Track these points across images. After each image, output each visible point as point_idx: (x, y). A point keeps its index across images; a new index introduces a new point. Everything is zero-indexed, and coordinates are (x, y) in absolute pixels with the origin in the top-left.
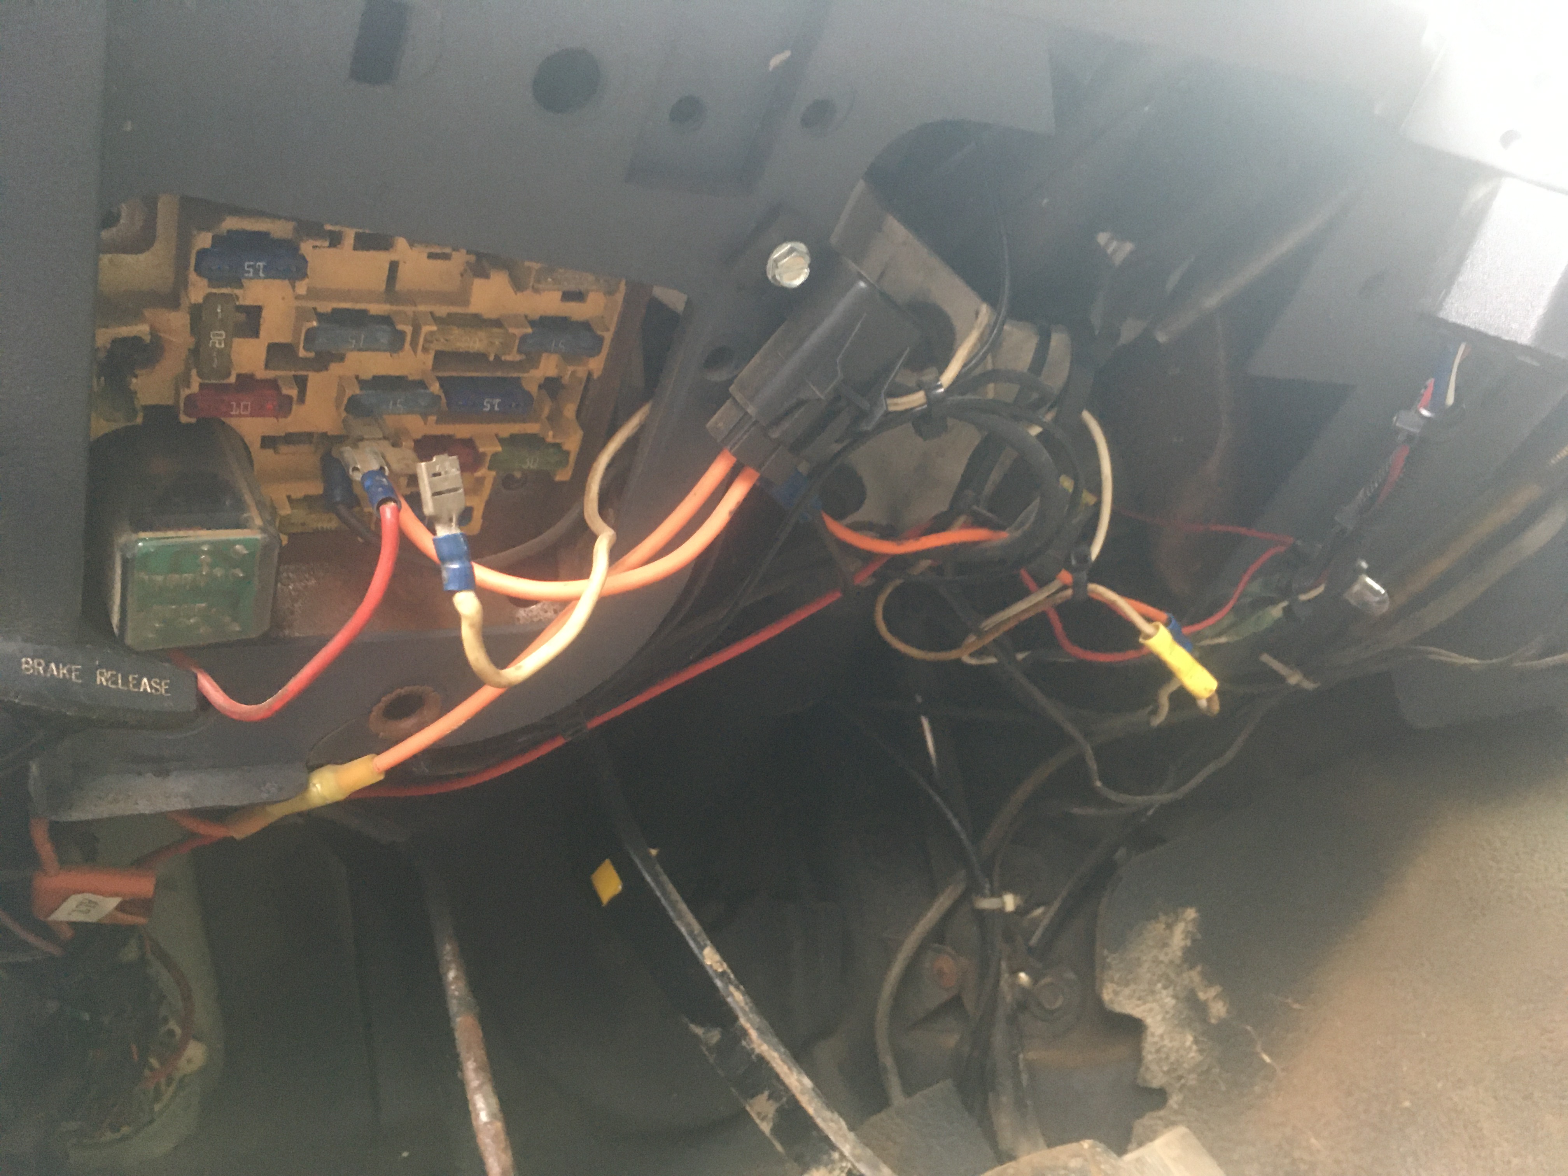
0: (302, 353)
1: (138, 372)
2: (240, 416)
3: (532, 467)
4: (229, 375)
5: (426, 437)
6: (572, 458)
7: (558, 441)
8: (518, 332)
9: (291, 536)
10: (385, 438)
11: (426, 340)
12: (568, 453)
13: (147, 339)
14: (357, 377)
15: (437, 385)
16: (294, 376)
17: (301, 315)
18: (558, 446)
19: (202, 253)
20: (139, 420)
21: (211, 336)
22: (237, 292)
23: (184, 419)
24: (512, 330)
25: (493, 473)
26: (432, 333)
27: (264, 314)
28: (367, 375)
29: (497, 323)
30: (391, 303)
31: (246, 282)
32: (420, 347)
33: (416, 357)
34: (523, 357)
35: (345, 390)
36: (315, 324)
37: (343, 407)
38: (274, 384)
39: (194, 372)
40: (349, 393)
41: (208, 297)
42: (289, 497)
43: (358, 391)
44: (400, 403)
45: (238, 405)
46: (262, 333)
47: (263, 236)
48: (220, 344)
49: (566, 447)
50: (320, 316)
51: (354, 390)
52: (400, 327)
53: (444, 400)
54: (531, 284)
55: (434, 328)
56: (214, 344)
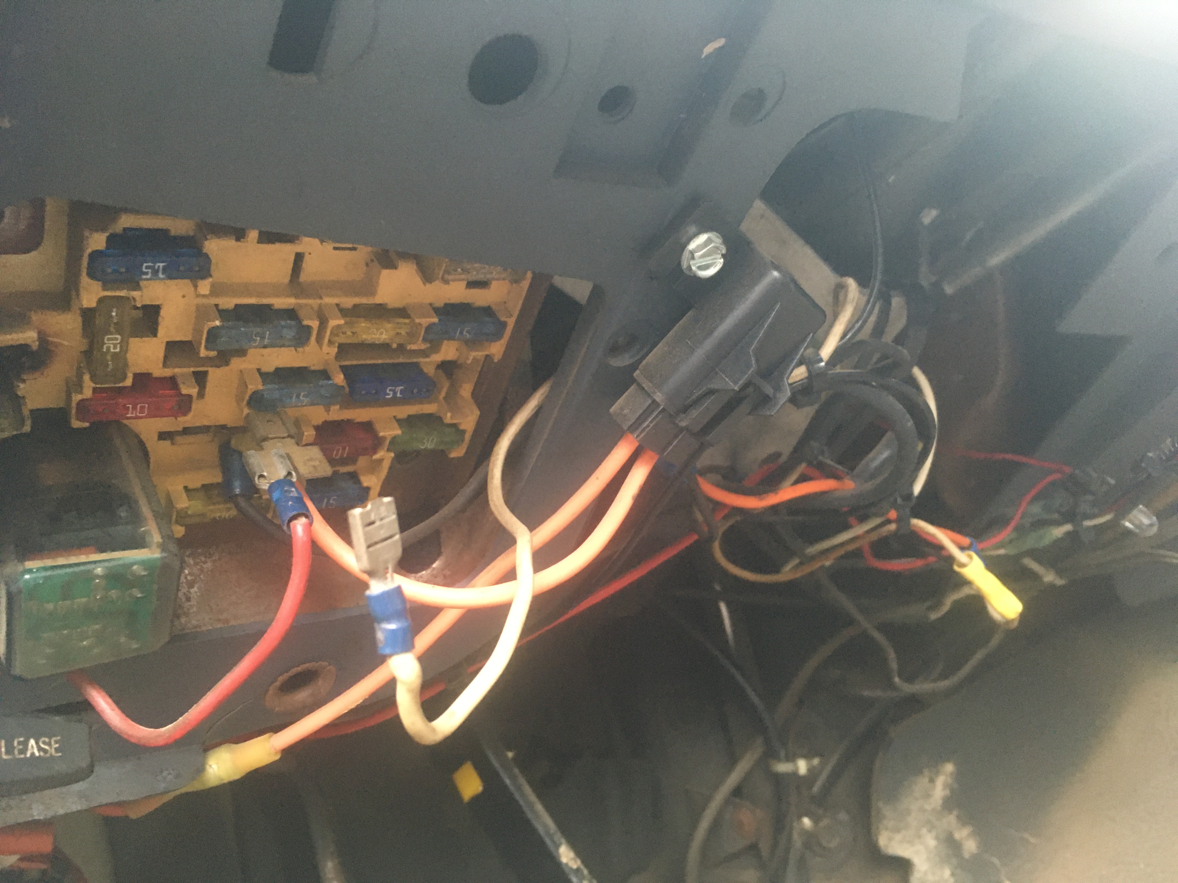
0: (203, 353)
1: (25, 377)
2: (137, 418)
3: (429, 447)
4: (125, 378)
5: (326, 423)
6: (468, 436)
7: (455, 422)
8: (425, 322)
9: (188, 527)
10: (290, 436)
11: (331, 333)
12: (464, 432)
13: (35, 346)
14: (259, 370)
15: (342, 376)
16: (193, 372)
17: (203, 313)
18: (454, 426)
19: (95, 255)
20: (27, 428)
21: (106, 341)
22: (135, 294)
23: (76, 424)
24: (417, 321)
25: (392, 455)
26: (339, 326)
27: (163, 313)
28: (269, 368)
29: (402, 312)
30: (296, 297)
31: (142, 283)
32: (326, 340)
33: (321, 349)
34: (428, 345)
35: (246, 386)
36: (218, 323)
37: (245, 402)
38: (172, 382)
39: (87, 377)
40: (251, 388)
41: (101, 301)
42: (186, 488)
43: (260, 387)
44: (304, 396)
45: (134, 408)
46: (161, 332)
47: (164, 233)
48: (115, 348)
49: (462, 427)
50: (223, 313)
51: (256, 385)
52: (306, 322)
53: (347, 389)
54: (440, 276)
55: (342, 322)
56: (108, 348)
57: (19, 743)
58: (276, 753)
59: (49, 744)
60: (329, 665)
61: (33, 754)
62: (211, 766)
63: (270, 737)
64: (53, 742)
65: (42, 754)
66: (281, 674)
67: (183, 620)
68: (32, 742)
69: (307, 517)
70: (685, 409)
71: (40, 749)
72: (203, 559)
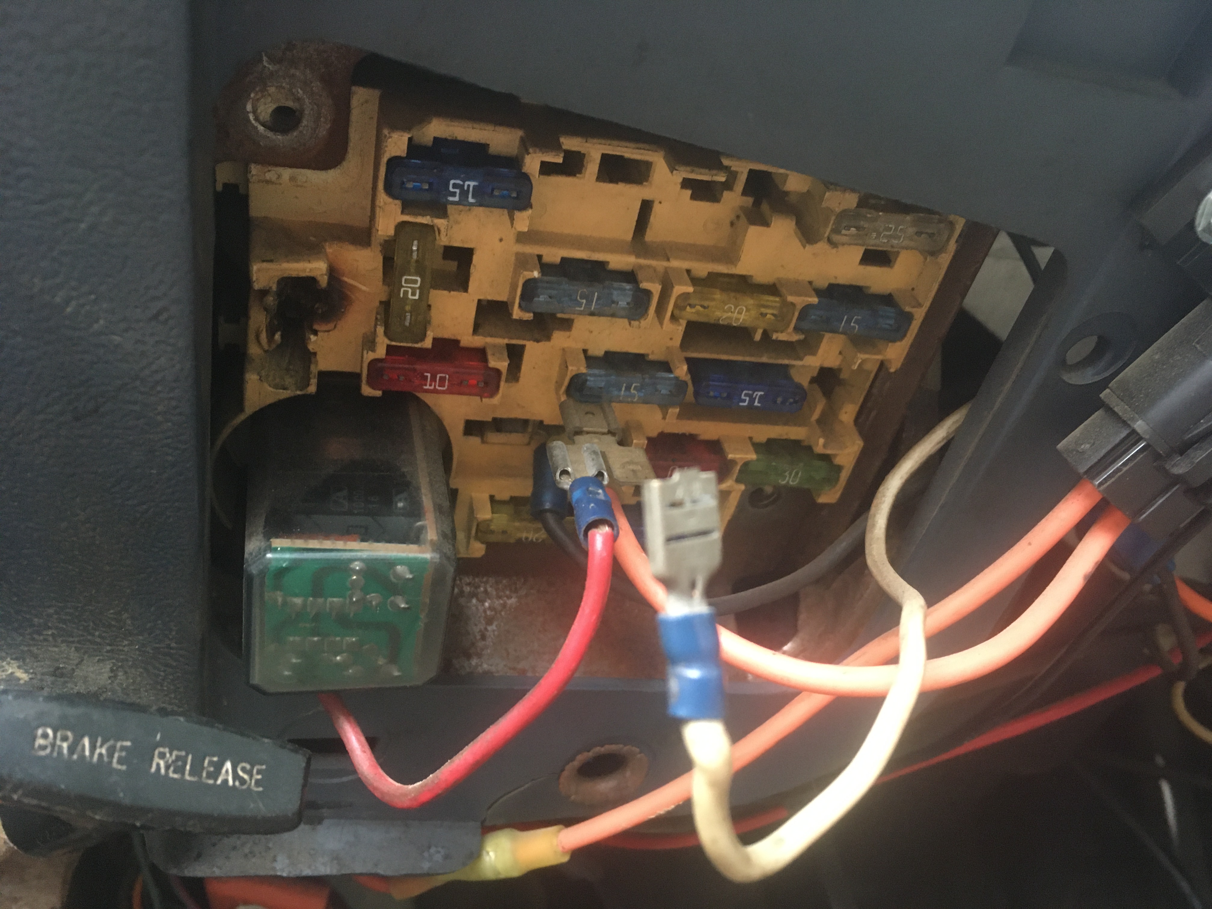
0: (517, 313)
1: (316, 327)
2: (435, 391)
3: (791, 483)
4: (423, 338)
5: (662, 435)
6: (844, 475)
7: (828, 452)
8: (800, 301)
9: (490, 546)
10: (610, 433)
11: (676, 306)
12: (839, 468)
13: (324, 281)
14: (585, 351)
15: (685, 367)
16: (508, 346)
17: (522, 262)
18: (826, 458)
19: (393, 162)
20: (312, 389)
21: (403, 284)
22: (440, 222)
23: (367, 391)
24: (790, 299)
25: (742, 487)
26: (685, 296)
27: (475, 259)
28: (598, 351)
29: (772, 289)
30: (638, 256)
31: (450, 209)
32: (669, 314)
33: (662, 328)
34: (802, 337)
35: (567, 367)
36: (536, 274)
37: (564, 388)
38: (481, 353)
39: (380, 330)
40: (572, 370)
41: (401, 226)
42: (492, 498)
43: (583, 370)
44: (635, 388)
45: (433, 379)
46: (473, 285)
47: (482, 147)
48: (413, 294)
49: (838, 461)
50: (545, 268)
51: (579, 367)
52: (644, 285)
53: (691, 388)
54: (826, 235)
55: (691, 289)
56: (406, 293)
57: (211, 763)
58: (564, 852)
59: (250, 773)
60: (640, 753)
61: (226, 781)
62: (488, 853)
63: (559, 831)
64: (255, 771)
65: (237, 783)
66: (579, 752)
67: (474, 662)
68: (228, 765)
69: (611, 525)
70: (1183, 449)
71: (236, 776)
72: (508, 593)
